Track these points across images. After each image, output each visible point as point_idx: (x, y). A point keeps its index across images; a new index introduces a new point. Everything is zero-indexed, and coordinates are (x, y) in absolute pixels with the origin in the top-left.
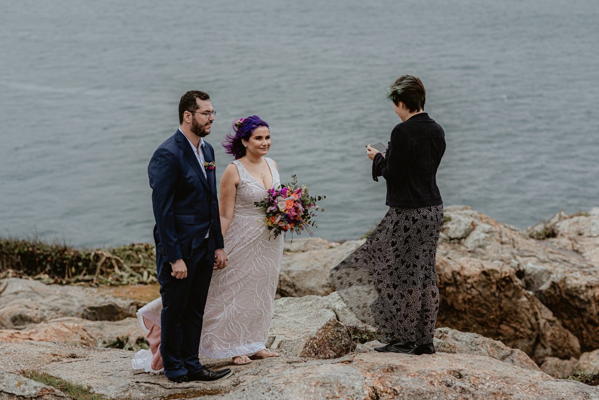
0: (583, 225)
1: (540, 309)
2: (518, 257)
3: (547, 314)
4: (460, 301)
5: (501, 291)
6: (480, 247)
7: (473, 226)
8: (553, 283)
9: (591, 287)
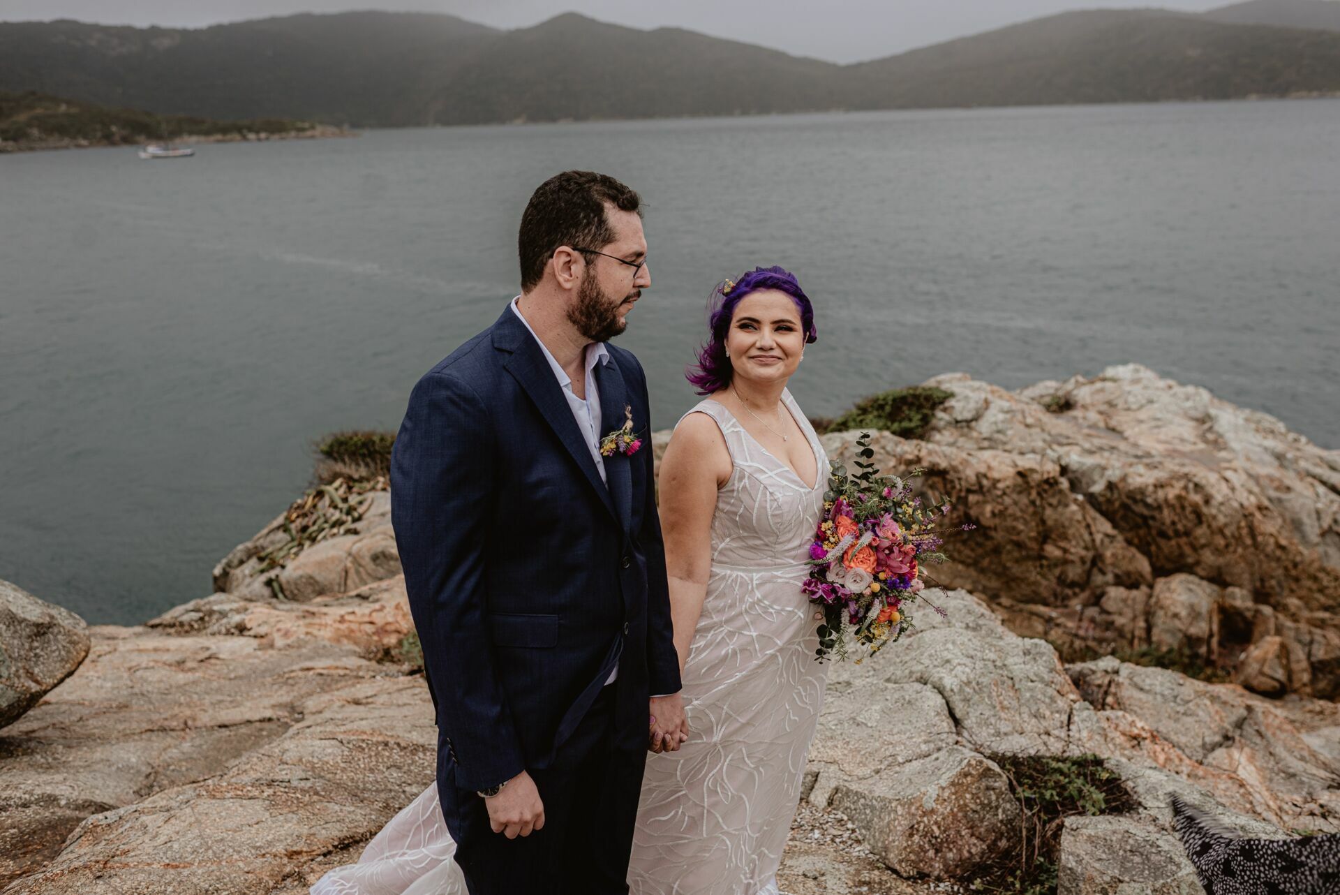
0: (1112, 393)
1: (1094, 519)
2: (1055, 447)
3: (1103, 526)
4: (988, 514)
5: (1042, 498)
6: (999, 432)
7: (987, 403)
8: (1110, 482)
9: (1162, 486)
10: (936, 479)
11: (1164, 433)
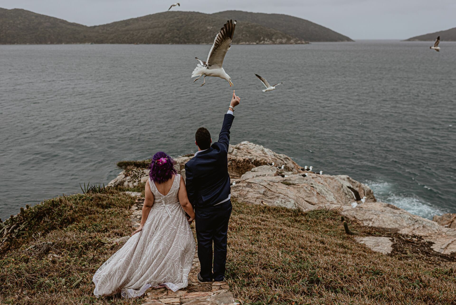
5: (247, 163)
11: (258, 153)
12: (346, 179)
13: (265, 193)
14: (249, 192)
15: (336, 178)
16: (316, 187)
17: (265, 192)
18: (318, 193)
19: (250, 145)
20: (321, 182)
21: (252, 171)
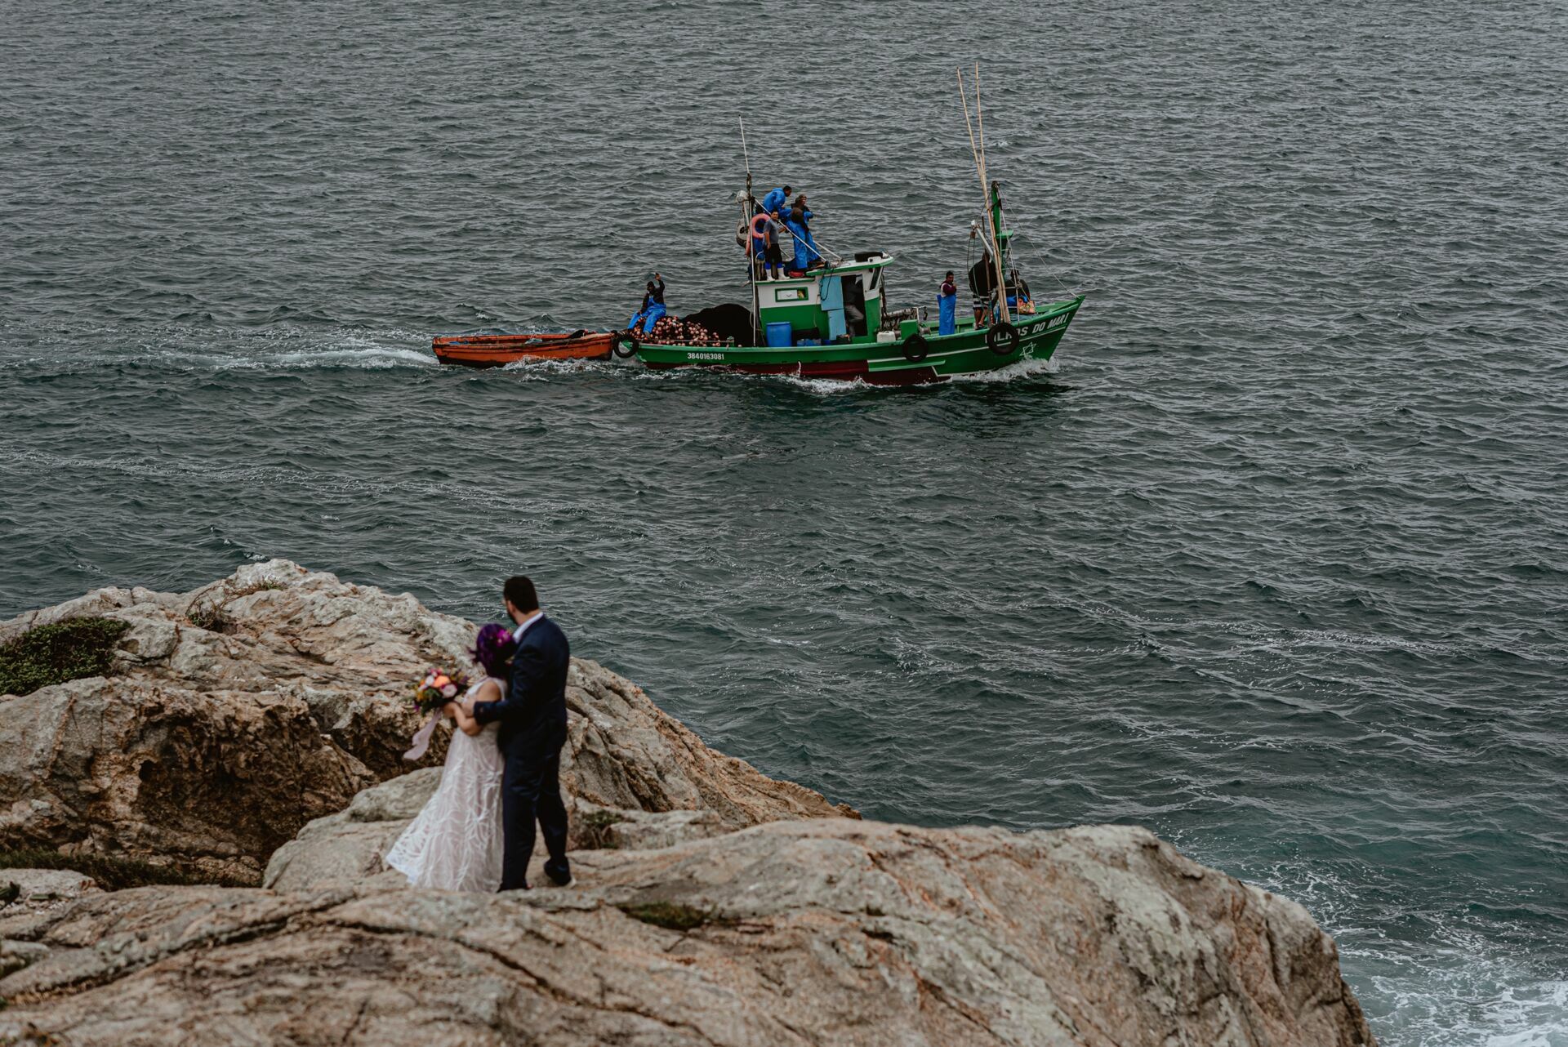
0: (286, 605)
1: (346, 760)
2: (279, 680)
4: (243, 765)
5: (295, 741)
6: (201, 668)
7: (178, 635)
8: (356, 715)
10: (180, 729)
11: (377, 653)
12: (1133, 858)
13: (510, 1015)
14: (375, 1011)
15: (1059, 855)
16: (912, 933)
17: (512, 1003)
18: (926, 986)
19: (315, 587)
20: (949, 893)
21: (355, 816)
